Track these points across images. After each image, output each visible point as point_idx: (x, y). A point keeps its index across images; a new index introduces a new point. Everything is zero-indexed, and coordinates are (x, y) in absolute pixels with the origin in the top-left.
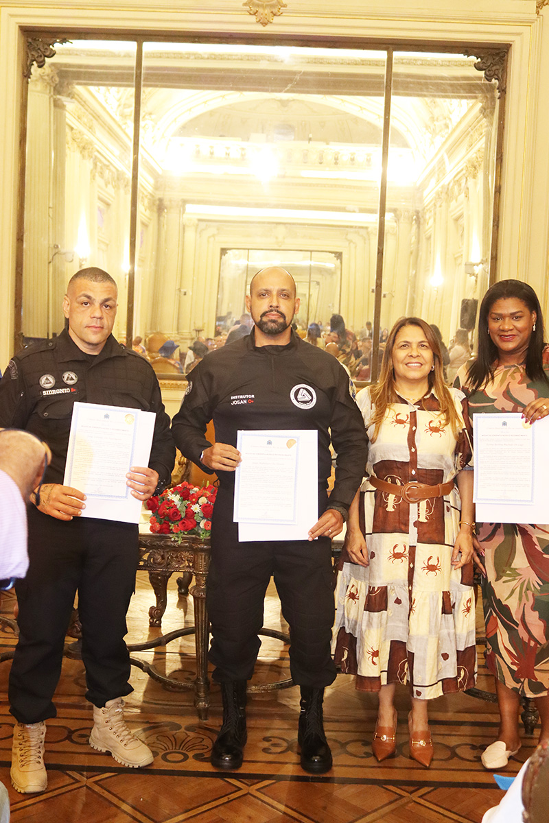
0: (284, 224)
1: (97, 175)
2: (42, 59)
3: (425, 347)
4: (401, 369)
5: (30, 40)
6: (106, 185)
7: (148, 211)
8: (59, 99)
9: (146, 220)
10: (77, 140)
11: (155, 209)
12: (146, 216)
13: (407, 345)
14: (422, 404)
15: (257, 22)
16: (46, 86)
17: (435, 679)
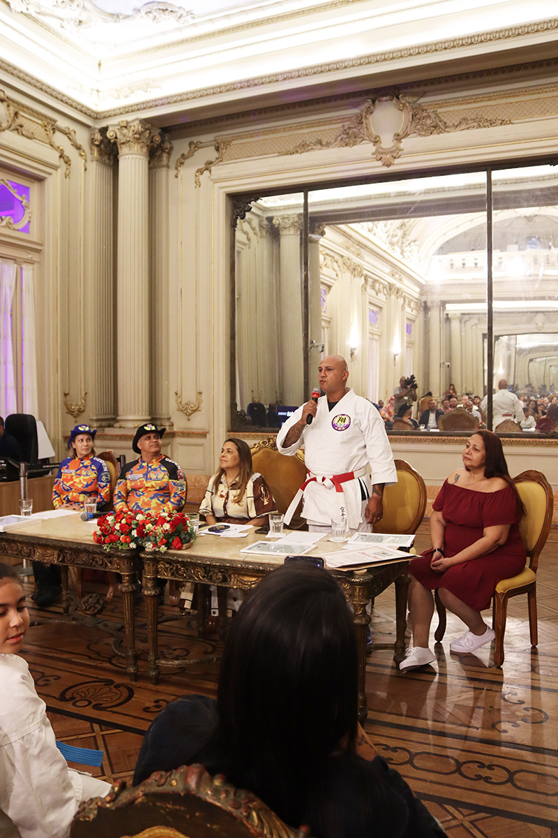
0: (542, 312)
1: (368, 288)
2: (243, 213)
5: (235, 202)
6: (377, 294)
7: (415, 311)
9: (410, 317)
11: (422, 309)
12: (412, 314)
15: (383, 165)
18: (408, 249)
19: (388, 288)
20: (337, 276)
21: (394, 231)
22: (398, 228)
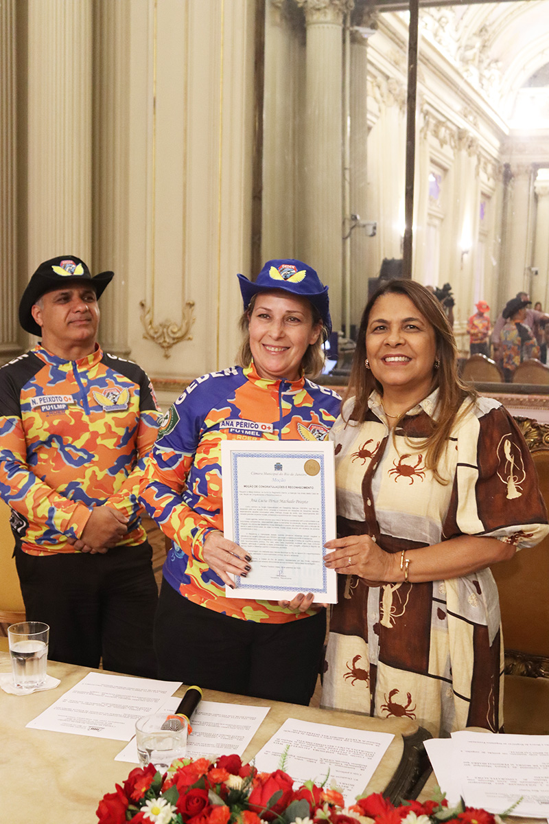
7: (491, 180)
8: (357, 31)
9: (487, 191)
10: (393, 92)
11: (501, 177)
12: (487, 186)
16: (338, 13)
18: (486, 73)
19: (456, 137)
20: (380, 111)
21: (469, 39)
22: (475, 34)
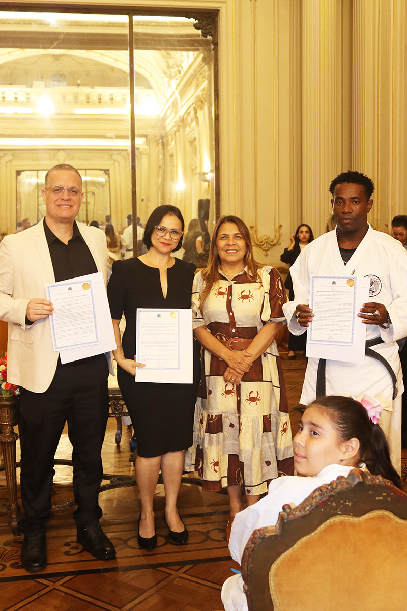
0: (64, 150)
3: (239, 238)
4: (223, 254)
13: (226, 237)
14: (240, 279)
17: (260, 480)
